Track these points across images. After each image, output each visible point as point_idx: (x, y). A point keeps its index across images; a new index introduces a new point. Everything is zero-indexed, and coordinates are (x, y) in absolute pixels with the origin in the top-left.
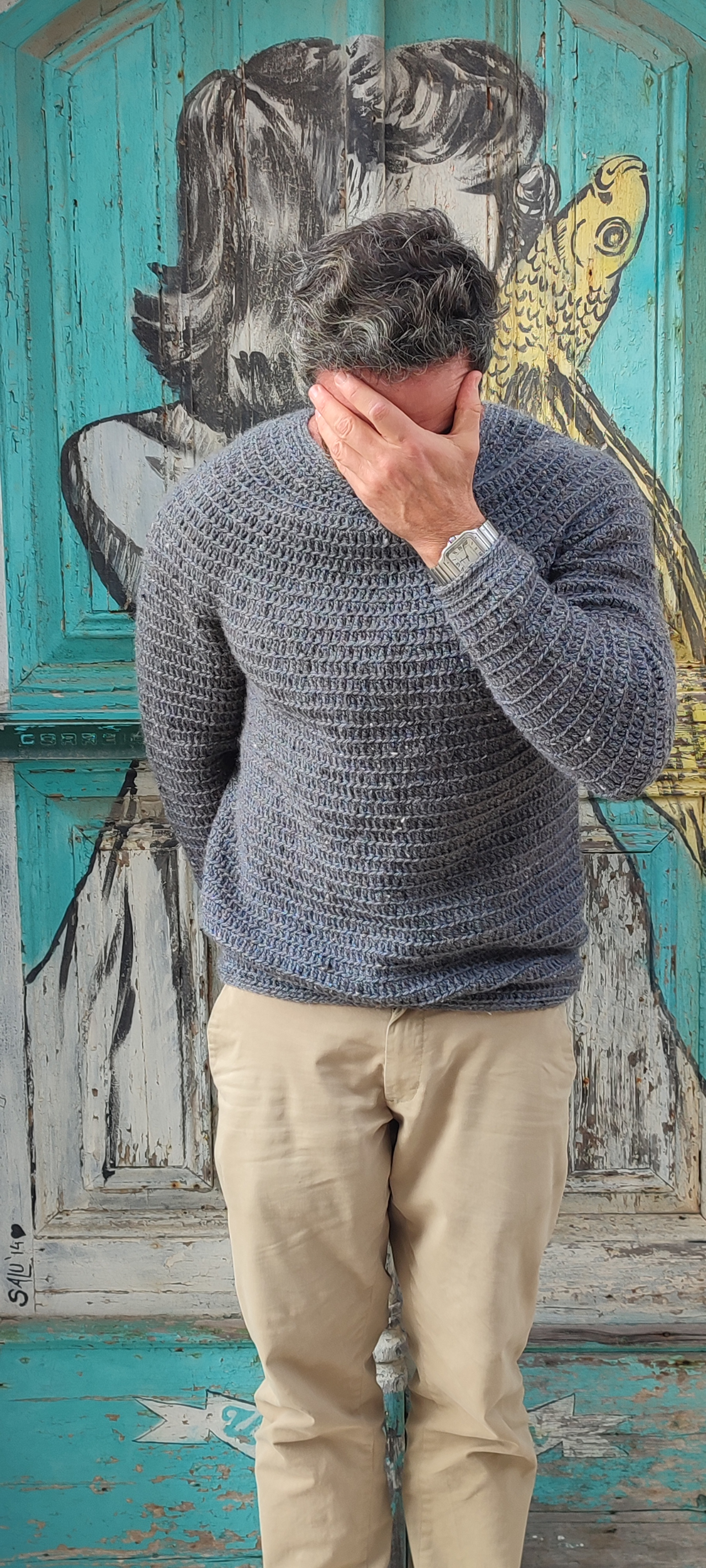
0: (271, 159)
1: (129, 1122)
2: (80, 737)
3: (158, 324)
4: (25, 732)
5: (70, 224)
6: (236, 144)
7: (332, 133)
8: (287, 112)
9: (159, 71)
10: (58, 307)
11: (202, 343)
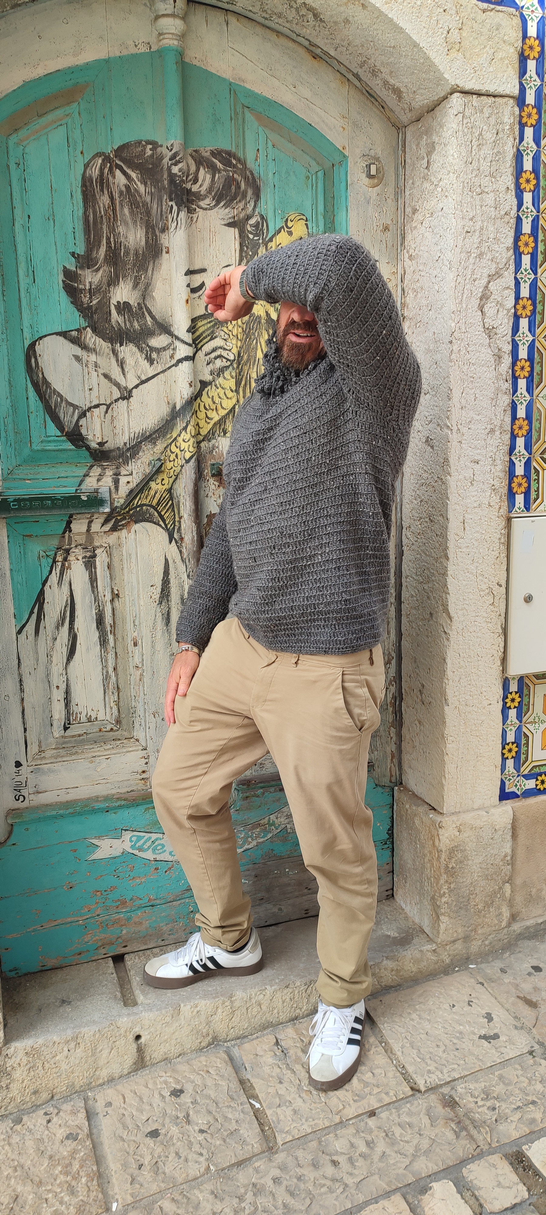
0: (130, 201)
1: (77, 700)
2: (42, 503)
3: (76, 285)
4: (13, 502)
5: (27, 229)
6: (111, 192)
7: (160, 191)
8: (137, 177)
9: (70, 149)
10: (21, 273)
11: (97, 296)
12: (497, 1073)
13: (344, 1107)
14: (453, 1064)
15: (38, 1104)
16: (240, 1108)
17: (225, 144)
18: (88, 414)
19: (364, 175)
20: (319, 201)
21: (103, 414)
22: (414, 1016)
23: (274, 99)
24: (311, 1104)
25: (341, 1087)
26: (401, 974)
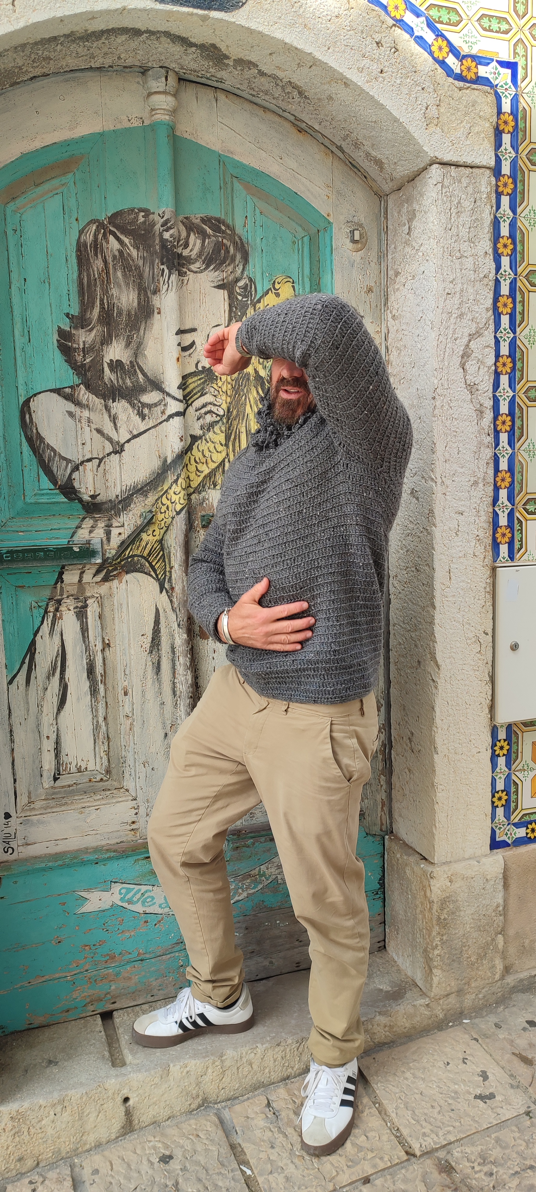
0: (123, 265)
1: (67, 751)
2: (35, 555)
3: (70, 344)
4: (6, 553)
5: (23, 291)
6: (105, 256)
7: (152, 255)
8: (130, 242)
9: (66, 216)
10: (16, 332)
11: (91, 354)
12: (493, 1136)
13: (338, 1174)
14: (449, 1126)
15: (23, 1172)
16: (231, 1175)
17: (215, 212)
18: (81, 468)
19: (348, 240)
20: (305, 265)
21: (95, 467)
22: (408, 1075)
23: (262, 169)
24: (303, 1171)
25: (334, 1151)
26: (394, 1030)
